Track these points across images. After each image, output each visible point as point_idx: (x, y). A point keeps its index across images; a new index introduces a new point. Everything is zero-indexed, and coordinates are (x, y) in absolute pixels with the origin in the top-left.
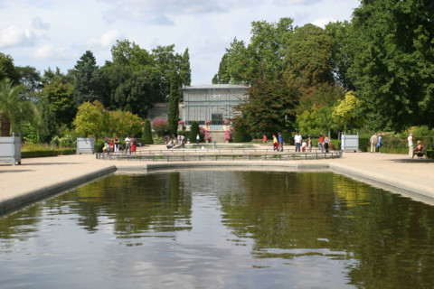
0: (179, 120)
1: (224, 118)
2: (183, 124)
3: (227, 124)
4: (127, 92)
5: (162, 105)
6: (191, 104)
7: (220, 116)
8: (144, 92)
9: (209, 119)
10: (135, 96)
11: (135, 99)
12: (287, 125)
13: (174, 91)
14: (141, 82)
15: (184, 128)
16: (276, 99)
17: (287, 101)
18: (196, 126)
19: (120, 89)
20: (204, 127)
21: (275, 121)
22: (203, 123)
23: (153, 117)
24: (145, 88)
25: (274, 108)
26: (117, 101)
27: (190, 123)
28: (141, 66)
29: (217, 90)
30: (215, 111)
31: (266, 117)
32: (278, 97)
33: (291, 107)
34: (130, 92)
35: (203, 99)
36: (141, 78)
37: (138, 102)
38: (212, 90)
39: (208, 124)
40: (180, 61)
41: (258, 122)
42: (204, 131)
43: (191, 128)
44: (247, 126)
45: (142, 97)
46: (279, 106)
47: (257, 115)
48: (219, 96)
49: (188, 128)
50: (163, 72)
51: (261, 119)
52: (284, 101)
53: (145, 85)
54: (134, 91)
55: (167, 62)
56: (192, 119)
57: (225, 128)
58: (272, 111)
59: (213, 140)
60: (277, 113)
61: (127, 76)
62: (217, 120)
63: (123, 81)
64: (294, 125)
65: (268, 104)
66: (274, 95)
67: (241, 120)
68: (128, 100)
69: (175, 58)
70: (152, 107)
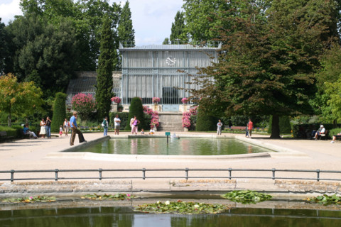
0: (113, 95)
1: (182, 95)
2: (118, 101)
3: (187, 102)
4: (37, 55)
5: (90, 75)
6: (132, 73)
7: (175, 91)
8: (62, 55)
9: (159, 95)
10: (49, 61)
11: (49, 65)
12: (300, 103)
13: (106, 51)
14: (58, 39)
15: (120, 108)
16: (279, 56)
17: (300, 59)
18: (138, 106)
19: (27, 50)
20: (151, 107)
21: (277, 95)
22: (149, 101)
23: (75, 91)
24: (65, 48)
25: (276, 72)
26: (22, 67)
27: (129, 100)
28: (61, 17)
29: (171, 51)
30: (167, 83)
31: (263, 86)
32: (283, 52)
33: (307, 69)
34: (41, 54)
35: (150, 65)
36: (60, 34)
37: (54, 68)
38: (163, 51)
39: (157, 102)
40: (118, 13)
41: (246, 97)
42: (151, 113)
43: (131, 108)
44: (226, 104)
45: (60, 61)
46: (285, 67)
47: (245, 83)
48: (174, 61)
49: (126, 108)
50: (93, 28)
51: (254, 91)
52: (294, 58)
53: (65, 45)
54: (47, 52)
55: (100, 14)
56: (133, 95)
57: (183, 109)
58: (272, 76)
59: (164, 126)
60: (281, 80)
61: (39, 32)
62: (171, 97)
63: (33, 38)
64: (312, 103)
65: (265, 64)
66: (275, 49)
67: (214, 93)
68: (39, 65)
69: (112, 9)
70: (75, 77)
